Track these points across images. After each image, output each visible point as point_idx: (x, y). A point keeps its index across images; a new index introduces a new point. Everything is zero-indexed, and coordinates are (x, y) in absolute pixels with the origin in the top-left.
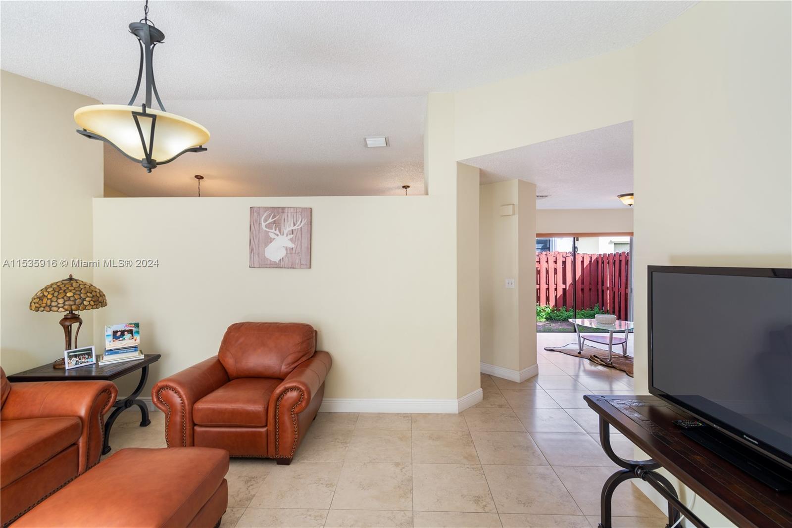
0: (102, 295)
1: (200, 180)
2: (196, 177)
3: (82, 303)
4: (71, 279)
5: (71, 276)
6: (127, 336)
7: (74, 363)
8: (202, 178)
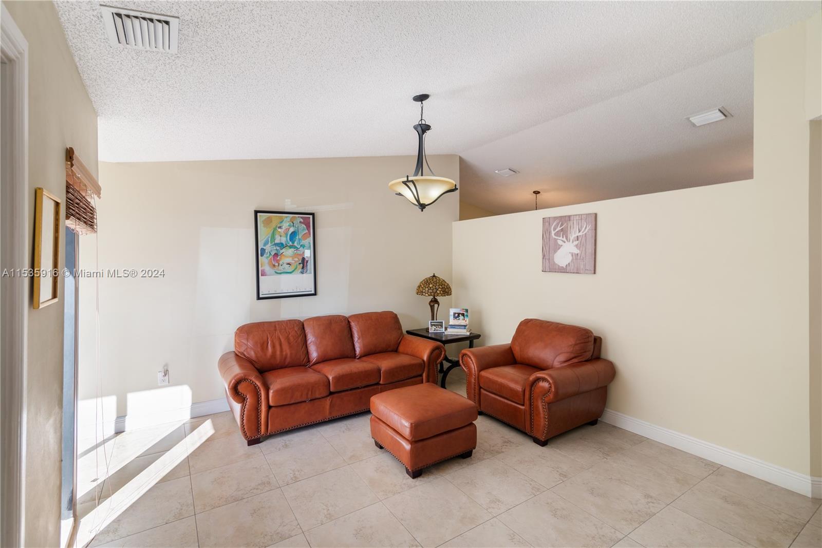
0: (449, 288)
1: (537, 195)
2: (534, 192)
3: (436, 292)
4: (434, 276)
5: (434, 274)
6: (461, 317)
7: (433, 329)
8: (539, 192)
